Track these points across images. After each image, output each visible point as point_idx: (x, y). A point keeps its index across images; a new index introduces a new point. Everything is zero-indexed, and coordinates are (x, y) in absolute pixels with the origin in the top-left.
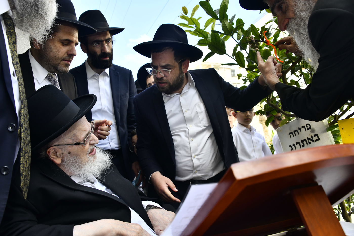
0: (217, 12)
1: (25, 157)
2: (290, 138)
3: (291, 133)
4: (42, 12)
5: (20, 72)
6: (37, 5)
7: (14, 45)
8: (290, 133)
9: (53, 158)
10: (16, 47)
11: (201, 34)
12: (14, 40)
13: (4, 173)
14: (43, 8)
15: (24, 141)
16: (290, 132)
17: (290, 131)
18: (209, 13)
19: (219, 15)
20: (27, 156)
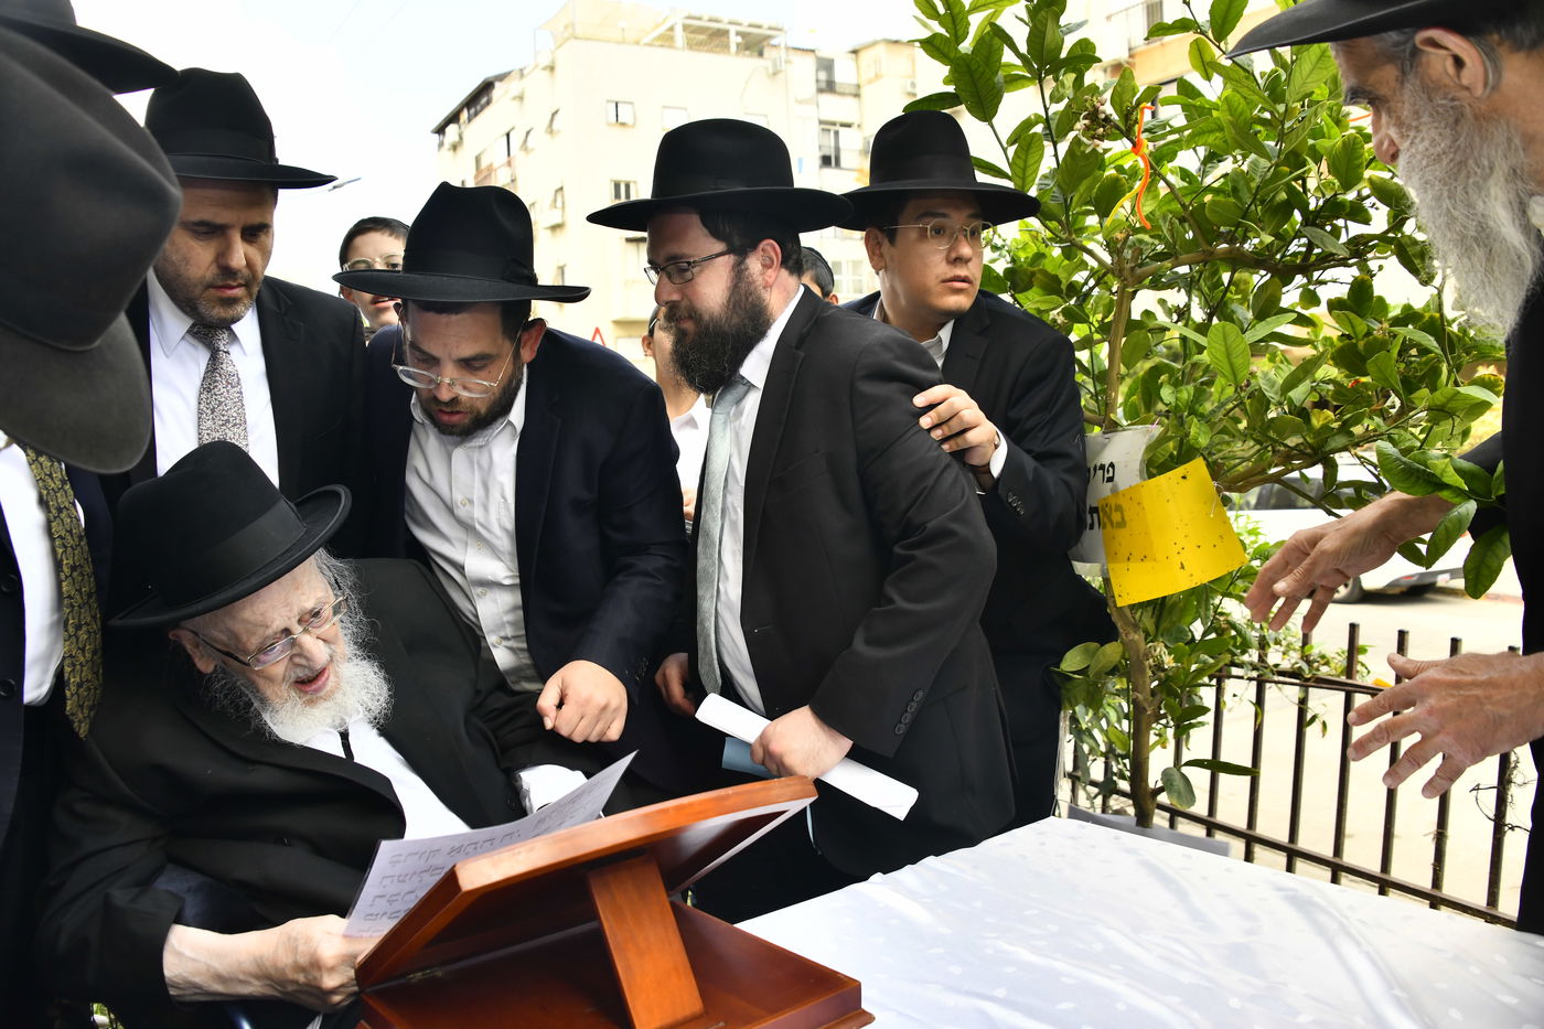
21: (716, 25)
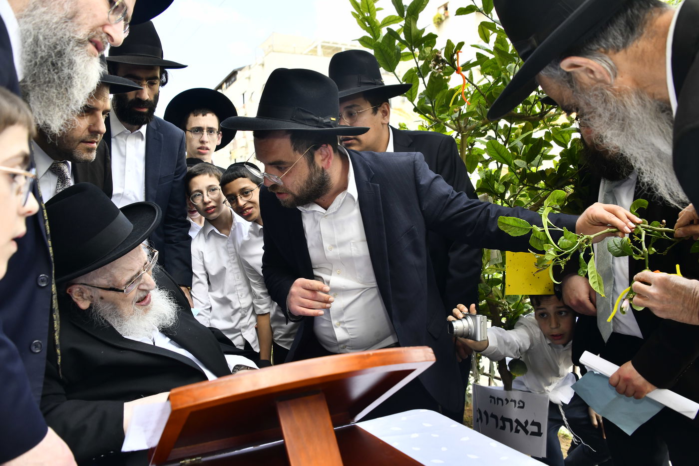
19: (407, 11)
21: (335, 46)
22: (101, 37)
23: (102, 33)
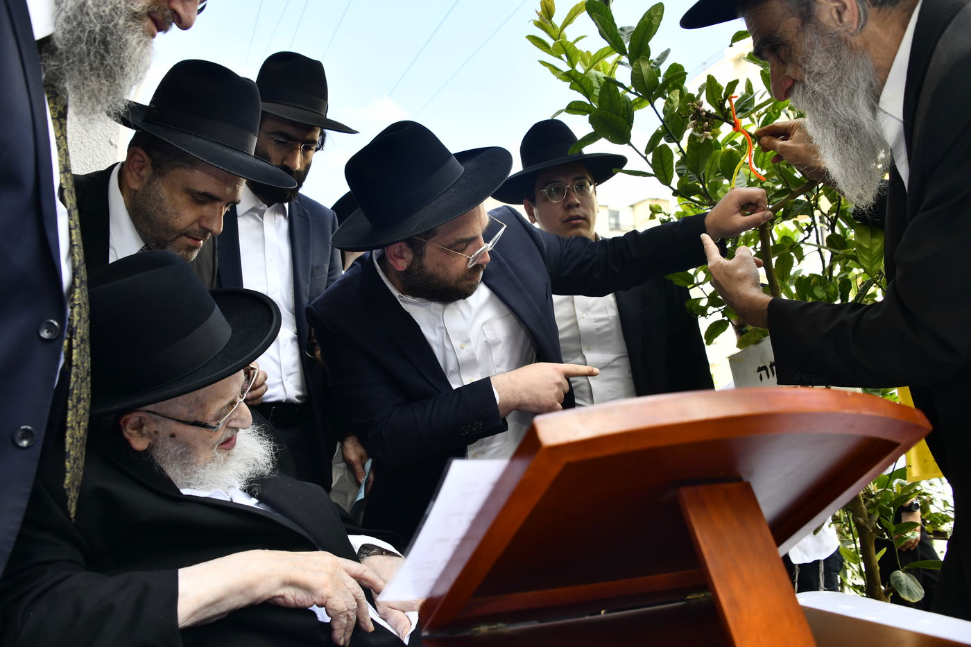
0: (626, 35)
1: (77, 411)
2: (759, 380)
3: (764, 368)
4: (115, 63)
5: (71, 192)
6: (105, 42)
7: (60, 122)
8: (760, 369)
9: (130, 434)
10: (66, 127)
11: (578, 83)
12: (61, 109)
13: (25, 443)
14: (120, 54)
15: (78, 371)
16: (761, 365)
17: (762, 363)
18: (605, 33)
19: (628, 43)
20: (81, 410)
22: (163, 15)
23: (166, 10)
